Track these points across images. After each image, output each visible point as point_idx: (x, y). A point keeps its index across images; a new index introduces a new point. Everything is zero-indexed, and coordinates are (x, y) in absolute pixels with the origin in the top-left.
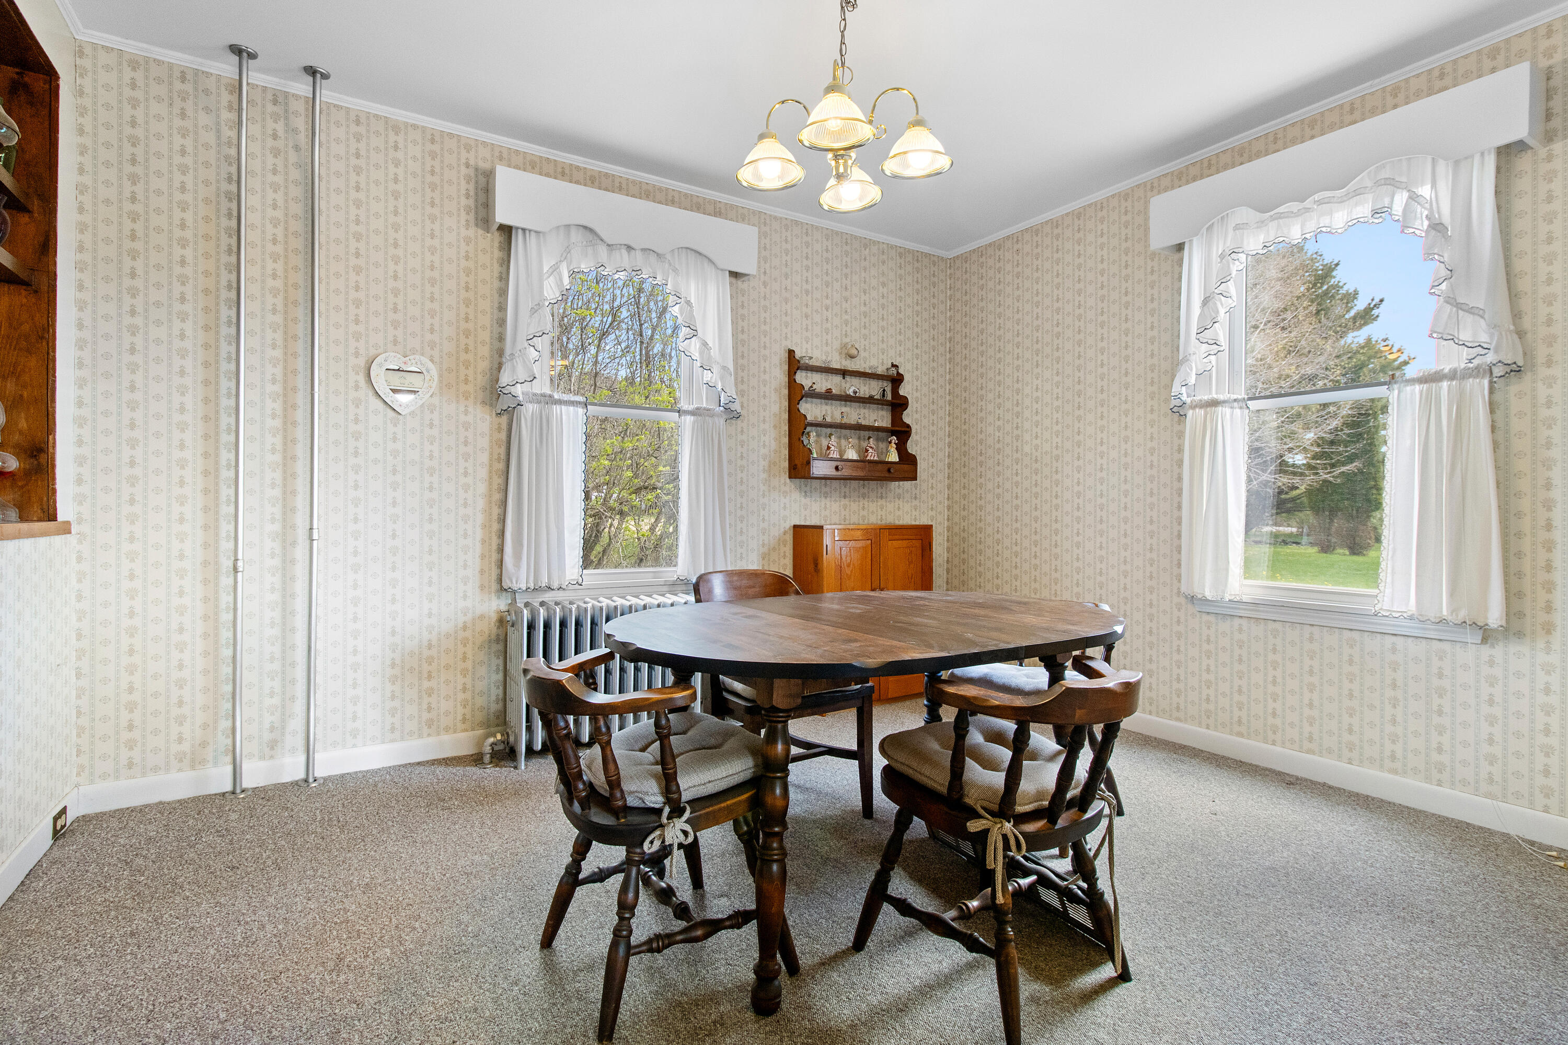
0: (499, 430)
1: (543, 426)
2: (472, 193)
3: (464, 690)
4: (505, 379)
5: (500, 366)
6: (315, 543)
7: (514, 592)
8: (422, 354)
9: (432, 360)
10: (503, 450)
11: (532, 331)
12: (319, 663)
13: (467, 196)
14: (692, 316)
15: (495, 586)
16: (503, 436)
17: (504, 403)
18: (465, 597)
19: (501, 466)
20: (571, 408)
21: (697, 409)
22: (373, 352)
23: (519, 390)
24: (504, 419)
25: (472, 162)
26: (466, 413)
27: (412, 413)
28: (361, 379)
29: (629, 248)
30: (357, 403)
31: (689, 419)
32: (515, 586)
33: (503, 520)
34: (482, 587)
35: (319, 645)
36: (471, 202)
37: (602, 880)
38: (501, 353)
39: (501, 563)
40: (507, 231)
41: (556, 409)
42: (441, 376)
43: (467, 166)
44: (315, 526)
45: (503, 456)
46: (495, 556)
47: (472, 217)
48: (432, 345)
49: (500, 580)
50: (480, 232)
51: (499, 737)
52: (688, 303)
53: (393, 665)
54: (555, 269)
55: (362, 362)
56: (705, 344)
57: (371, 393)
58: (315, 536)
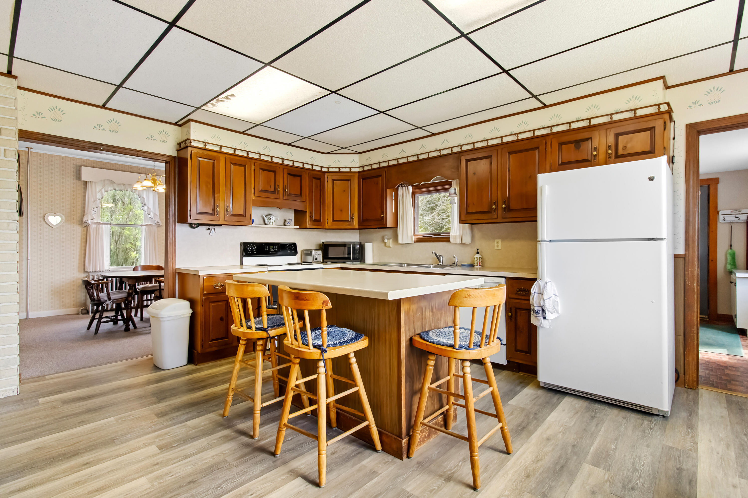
0: (84, 231)
1: (97, 231)
2: (75, 171)
3: (74, 297)
4: (85, 219)
5: (84, 215)
6: (29, 260)
7: (88, 272)
8: (60, 213)
9: (63, 214)
10: (85, 236)
11: (93, 207)
12: (30, 290)
13: (74, 172)
14: (144, 201)
15: (83, 271)
16: (85, 233)
17: (85, 225)
18: (74, 274)
19: (84, 240)
20: (106, 225)
21: (147, 224)
22: (45, 213)
23: (89, 222)
24: (85, 228)
25: (75, 163)
26: (74, 227)
27: (57, 228)
28: (42, 219)
29: (124, 184)
30: (41, 225)
31: (144, 227)
32: (89, 271)
33: (85, 254)
34: (79, 271)
35: (30, 285)
36: (75, 174)
37: (107, 323)
38: (84, 212)
39: (84, 265)
40: (86, 182)
41: (101, 226)
42: (66, 218)
43: (74, 164)
44: (29, 256)
45: (85, 238)
46: (83, 263)
47: (75, 177)
48: (63, 210)
49: (84, 269)
50: (77, 181)
51: (84, 308)
52: (143, 198)
53: (52, 291)
54: (100, 191)
55: (42, 215)
56: (148, 208)
57: (45, 223)
58: (29, 259)
